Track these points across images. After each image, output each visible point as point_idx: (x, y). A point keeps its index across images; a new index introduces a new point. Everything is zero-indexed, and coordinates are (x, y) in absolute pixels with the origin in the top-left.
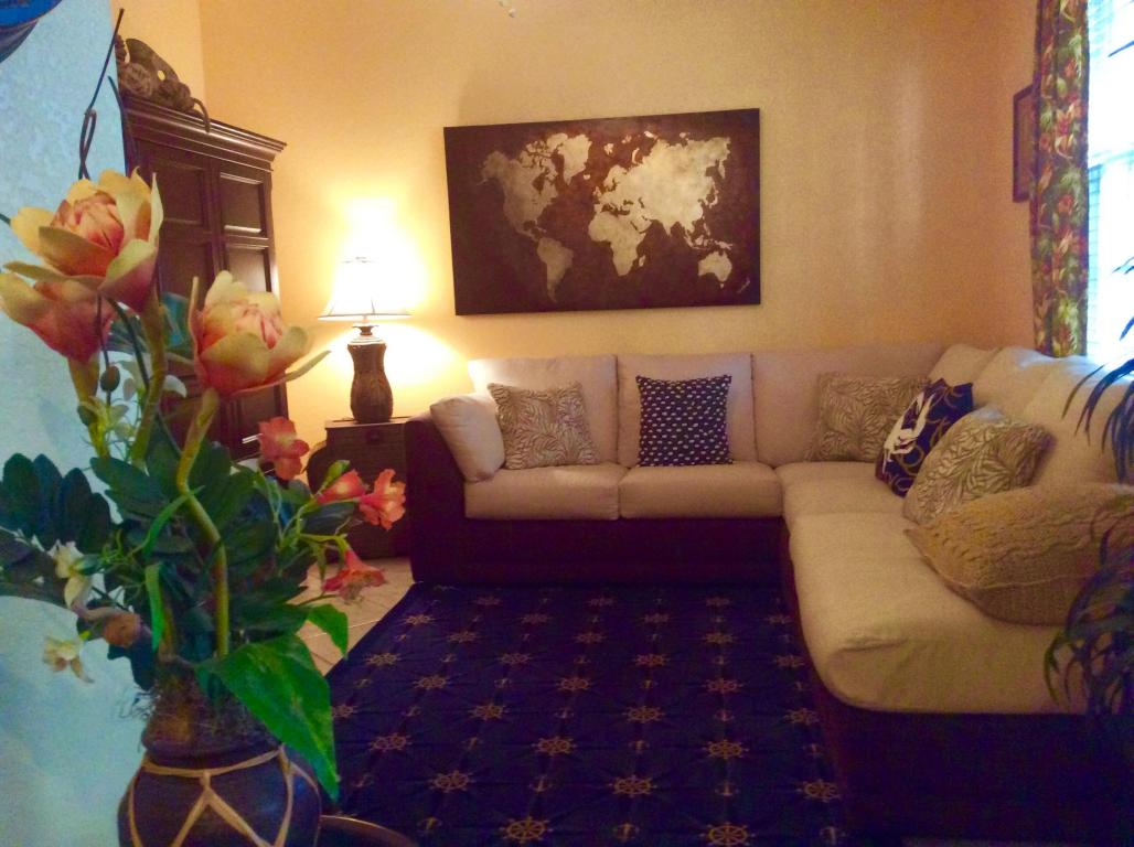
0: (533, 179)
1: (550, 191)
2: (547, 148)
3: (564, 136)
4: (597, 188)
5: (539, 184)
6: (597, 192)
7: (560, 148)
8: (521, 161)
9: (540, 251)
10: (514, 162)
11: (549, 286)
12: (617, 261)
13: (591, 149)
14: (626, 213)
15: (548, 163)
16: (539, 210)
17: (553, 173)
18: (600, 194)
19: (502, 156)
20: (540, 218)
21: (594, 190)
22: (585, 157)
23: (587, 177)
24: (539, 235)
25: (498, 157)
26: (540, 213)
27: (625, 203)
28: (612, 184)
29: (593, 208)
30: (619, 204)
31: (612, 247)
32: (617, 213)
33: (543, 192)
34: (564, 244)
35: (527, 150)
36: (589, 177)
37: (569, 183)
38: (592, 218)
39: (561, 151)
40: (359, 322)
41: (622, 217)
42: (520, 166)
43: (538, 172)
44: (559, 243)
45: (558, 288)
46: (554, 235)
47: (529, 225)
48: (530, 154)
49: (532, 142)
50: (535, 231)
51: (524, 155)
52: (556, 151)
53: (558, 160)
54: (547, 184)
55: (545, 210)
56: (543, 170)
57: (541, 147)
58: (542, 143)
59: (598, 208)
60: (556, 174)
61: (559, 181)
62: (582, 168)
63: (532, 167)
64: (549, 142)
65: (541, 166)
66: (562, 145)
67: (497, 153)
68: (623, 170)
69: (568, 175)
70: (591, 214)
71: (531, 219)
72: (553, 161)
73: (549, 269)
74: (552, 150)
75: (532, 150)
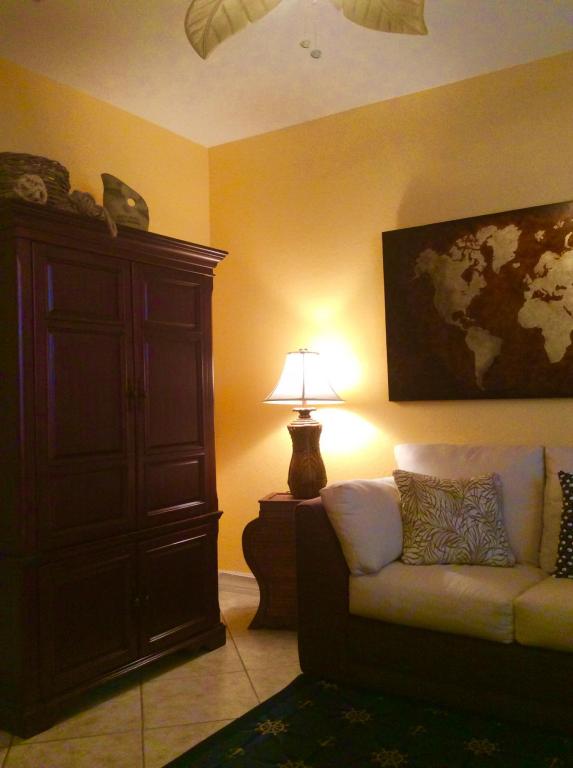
0: (463, 270)
1: (479, 282)
2: (477, 241)
3: (493, 229)
4: (528, 276)
5: (467, 276)
6: (528, 279)
7: (489, 240)
8: (450, 255)
9: (468, 339)
10: (444, 256)
11: (477, 374)
12: (548, 348)
13: (521, 239)
14: (559, 298)
15: (478, 255)
16: (467, 300)
17: (482, 263)
18: (530, 281)
19: (433, 252)
20: (469, 308)
21: (524, 277)
22: (514, 246)
23: (516, 265)
24: (467, 325)
25: (430, 253)
26: (469, 303)
27: (558, 288)
28: (543, 270)
29: (523, 295)
30: (551, 290)
31: (544, 333)
32: (548, 298)
33: (473, 282)
34: (493, 332)
35: (457, 245)
36: (518, 265)
37: (498, 272)
38: (522, 305)
39: (491, 243)
40: (300, 406)
41: (554, 303)
42: (450, 260)
43: (467, 264)
44: (487, 331)
45: (487, 375)
46: (482, 323)
47: (457, 315)
48: (459, 248)
49: (462, 237)
50: (463, 321)
51: (454, 250)
52: (486, 242)
53: (487, 252)
54: (476, 275)
55: (473, 299)
56: (472, 263)
57: (471, 241)
58: (471, 236)
59: (528, 295)
60: (485, 264)
61: (487, 272)
62: (511, 256)
63: (461, 260)
64: (479, 235)
65: (470, 259)
66: (491, 236)
67: (428, 250)
68: (555, 255)
69: (497, 265)
70: (521, 301)
71: (459, 309)
72: (482, 253)
73: (477, 358)
74: (481, 243)
75: (461, 244)
